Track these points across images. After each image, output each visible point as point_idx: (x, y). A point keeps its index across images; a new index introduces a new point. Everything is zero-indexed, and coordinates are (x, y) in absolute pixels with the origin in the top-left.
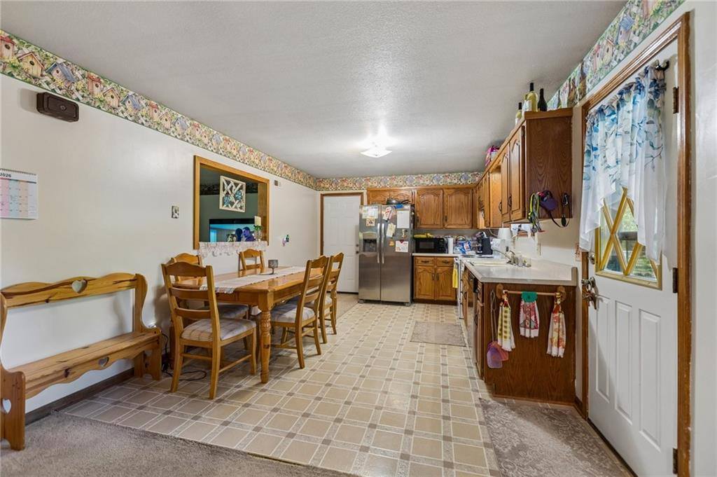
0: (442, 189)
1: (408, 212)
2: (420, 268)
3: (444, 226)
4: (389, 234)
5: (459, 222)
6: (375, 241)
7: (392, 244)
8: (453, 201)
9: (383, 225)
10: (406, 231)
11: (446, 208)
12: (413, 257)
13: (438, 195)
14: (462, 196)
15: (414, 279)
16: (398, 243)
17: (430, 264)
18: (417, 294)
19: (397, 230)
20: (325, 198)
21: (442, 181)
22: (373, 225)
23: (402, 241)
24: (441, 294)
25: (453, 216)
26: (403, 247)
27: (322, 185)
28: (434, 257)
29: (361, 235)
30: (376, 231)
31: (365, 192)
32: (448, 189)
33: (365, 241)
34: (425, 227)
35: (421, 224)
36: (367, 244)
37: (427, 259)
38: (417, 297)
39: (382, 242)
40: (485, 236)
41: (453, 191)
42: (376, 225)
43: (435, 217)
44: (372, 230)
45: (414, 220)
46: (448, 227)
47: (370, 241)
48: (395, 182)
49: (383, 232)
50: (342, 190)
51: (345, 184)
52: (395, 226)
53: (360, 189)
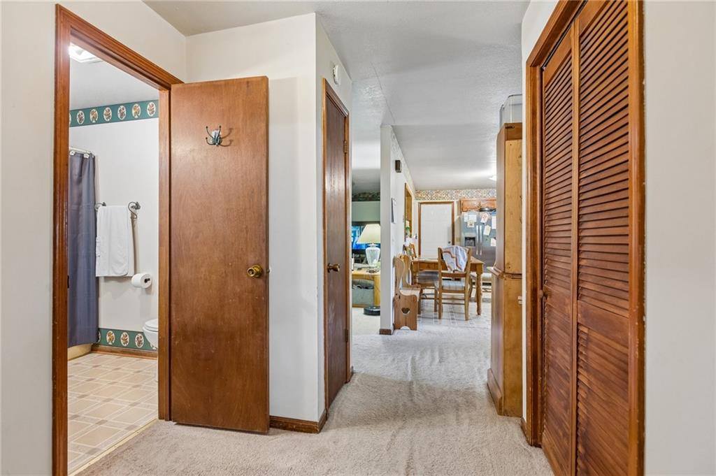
4: (487, 232)
6: (474, 239)
7: (488, 240)
9: (481, 227)
16: (492, 240)
19: (492, 230)
30: (476, 231)
36: (468, 241)
39: (481, 239)
42: (475, 226)
47: (470, 239)
48: (480, 194)
49: (481, 232)
50: (437, 199)
51: (439, 195)
52: (491, 227)
53: (451, 199)
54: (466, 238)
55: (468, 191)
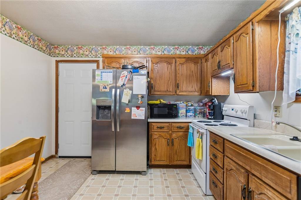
0: (174, 58)
1: (145, 78)
2: (155, 135)
3: (176, 92)
4: (125, 100)
5: (190, 89)
6: (109, 108)
7: (127, 110)
8: (184, 69)
9: (118, 91)
10: (142, 97)
11: (178, 75)
12: (148, 123)
13: (170, 63)
14: (192, 66)
15: (150, 145)
16: (134, 109)
17: (165, 130)
18: (153, 160)
19: (134, 96)
20: (60, 65)
21: (172, 51)
22: (108, 90)
23: (138, 107)
24: (175, 159)
25: (185, 82)
26: (139, 114)
27: (57, 51)
28: (169, 122)
29: (94, 102)
30: (111, 97)
31: (101, 60)
32: (180, 58)
33: (99, 107)
34: (158, 93)
35: (155, 91)
36: (101, 111)
37: (162, 125)
38: (153, 163)
39: (117, 108)
40: (217, 102)
41: (184, 60)
43: (168, 84)
44: (107, 97)
45: (150, 87)
46: (180, 94)
48: (130, 52)
49: (118, 98)
50: (78, 57)
51: (81, 52)
52: (131, 91)
53: (96, 57)
55: (116, 48)
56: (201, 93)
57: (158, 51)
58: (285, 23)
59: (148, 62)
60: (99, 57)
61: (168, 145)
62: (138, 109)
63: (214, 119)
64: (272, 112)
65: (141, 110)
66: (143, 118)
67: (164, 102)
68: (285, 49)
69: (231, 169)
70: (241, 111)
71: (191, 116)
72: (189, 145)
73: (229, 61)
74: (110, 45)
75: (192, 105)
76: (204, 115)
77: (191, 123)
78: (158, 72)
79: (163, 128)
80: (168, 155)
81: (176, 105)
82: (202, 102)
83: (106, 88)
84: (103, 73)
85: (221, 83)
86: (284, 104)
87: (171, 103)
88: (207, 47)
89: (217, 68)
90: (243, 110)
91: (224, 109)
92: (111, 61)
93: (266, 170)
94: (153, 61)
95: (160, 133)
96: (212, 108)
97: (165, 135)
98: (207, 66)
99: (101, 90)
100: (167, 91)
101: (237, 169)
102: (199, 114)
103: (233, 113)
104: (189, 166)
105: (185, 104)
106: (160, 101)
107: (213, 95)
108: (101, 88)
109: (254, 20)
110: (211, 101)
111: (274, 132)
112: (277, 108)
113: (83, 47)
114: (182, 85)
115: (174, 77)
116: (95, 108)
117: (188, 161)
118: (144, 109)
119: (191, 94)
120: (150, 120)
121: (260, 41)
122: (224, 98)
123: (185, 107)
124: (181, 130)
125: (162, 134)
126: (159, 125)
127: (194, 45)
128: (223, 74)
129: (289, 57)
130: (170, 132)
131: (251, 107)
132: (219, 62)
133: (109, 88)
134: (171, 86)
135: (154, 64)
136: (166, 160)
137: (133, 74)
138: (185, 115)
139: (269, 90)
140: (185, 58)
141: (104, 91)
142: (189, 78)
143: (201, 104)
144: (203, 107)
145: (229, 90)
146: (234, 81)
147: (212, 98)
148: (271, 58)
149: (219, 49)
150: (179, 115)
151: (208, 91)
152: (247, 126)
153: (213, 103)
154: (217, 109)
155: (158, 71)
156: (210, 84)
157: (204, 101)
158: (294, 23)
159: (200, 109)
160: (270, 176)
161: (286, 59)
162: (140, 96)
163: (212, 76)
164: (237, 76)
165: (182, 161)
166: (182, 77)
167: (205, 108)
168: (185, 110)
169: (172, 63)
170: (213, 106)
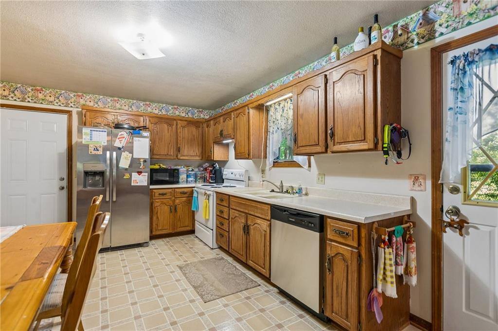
0: (175, 120)
1: (147, 140)
2: (157, 203)
3: (177, 156)
4: (124, 163)
5: (192, 153)
6: (102, 174)
7: (127, 176)
8: (187, 133)
9: (115, 154)
10: (145, 161)
11: (179, 139)
12: (150, 190)
13: (171, 125)
14: (194, 129)
16: (135, 175)
17: (168, 196)
18: (156, 229)
19: (134, 160)
21: (171, 112)
22: (100, 152)
23: (140, 173)
24: (178, 226)
25: (186, 146)
26: (140, 180)
28: (172, 188)
29: (80, 166)
30: (105, 161)
31: (74, 110)
32: (181, 120)
34: (158, 157)
36: (89, 177)
37: (165, 191)
38: (156, 233)
39: (114, 174)
40: (218, 167)
41: (185, 122)
42: (104, 154)
43: (168, 147)
44: (99, 160)
46: (181, 158)
47: (95, 174)
48: (118, 106)
49: (114, 162)
50: (35, 102)
51: (41, 96)
52: (131, 155)
53: (66, 106)
54: (87, 173)
55: (98, 98)
56: (202, 158)
57: (155, 109)
58: (268, 111)
59: (145, 121)
60: (72, 107)
61: (171, 212)
62: (139, 175)
63: (215, 183)
64: (260, 174)
65: (142, 176)
66: (146, 184)
67: (163, 166)
68: (268, 130)
69: (235, 217)
70: (239, 174)
71: (192, 181)
72: (193, 209)
73: (231, 131)
74: (89, 93)
75: (192, 170)
76: (205, 180)
77: (194, 187)
78: (157, 134)
79: (166, 194)
80: (171, 223)
81: (178, 170)
82: (202, 167)
83: (98, 150)
84: (93, 132)
85: (222, 149)
86: (267, 168)
87: (172, 168)
88: (207, 111)
89: (219, 135)
90: (241, 173)
91: (224, 173)
92: (96, 116)
93: (257, 208)
94: (151, 121)
95: (162, 200)
96: (213, 172)
97: (168, 202)
98: (208, 131)
99: (91, 152)
100: (168, 155)
101: (240, 215)
102: (200, 179)
103: (232, 177)
104: (192, 232)
105: (185, 169)
106: (160, 166)
107: (215, 160)
108: (91, 149)
109: (249, 106)
110: (213, 166)
111: (262, 189)
112: (263, 171)
113: (44, 89)
114: (183, 149)
115: (175, 140)
116: (83, 174)
117: (192, 226)
118: (147, 174)
119: (192, 158)
120: (152, 187)
121: (252, 122)
122: (224, 163)
123: (186, 172)
124: (185, 196)
125: (165, 201)
126: (161, 192)
127: (194, 107)
128: (224, 142)
129: (269, 136)
130: (173, 198)
131: (247, 171)
132: (221, 131)
133: (102, 150)
134: (172, 150)
135: (153, 125)
136: (168, 228)
137: (133, 135)
138: (185, 180)
139: (258, 158)
140: (186, 121)
141: (95, 154)
142: (191, 142)
143: (202, 169)
144: (203, 172)
145: (228, 155)
146: (235, 149)
147: (212, 163)
148: (260, 135)
149: (222, 119)
150: (180, 180)
151: (210, 156)
152: (244, 186)
153: (214, 167)
154: (218, 173)
155: (157, 132)
156: (212, 150)
157: (204, 166)
158: (272, 114)
159: (200, 174)
160: (259, 211)
161: (268, 137)
162: (142, 160)
163: (214, 142)
164: (237, 145)
165: (185, 226)
166: (183, 140)
167: (205, 173)
168: (186, 175)
169: (173, 125)
170: (215, 170)
